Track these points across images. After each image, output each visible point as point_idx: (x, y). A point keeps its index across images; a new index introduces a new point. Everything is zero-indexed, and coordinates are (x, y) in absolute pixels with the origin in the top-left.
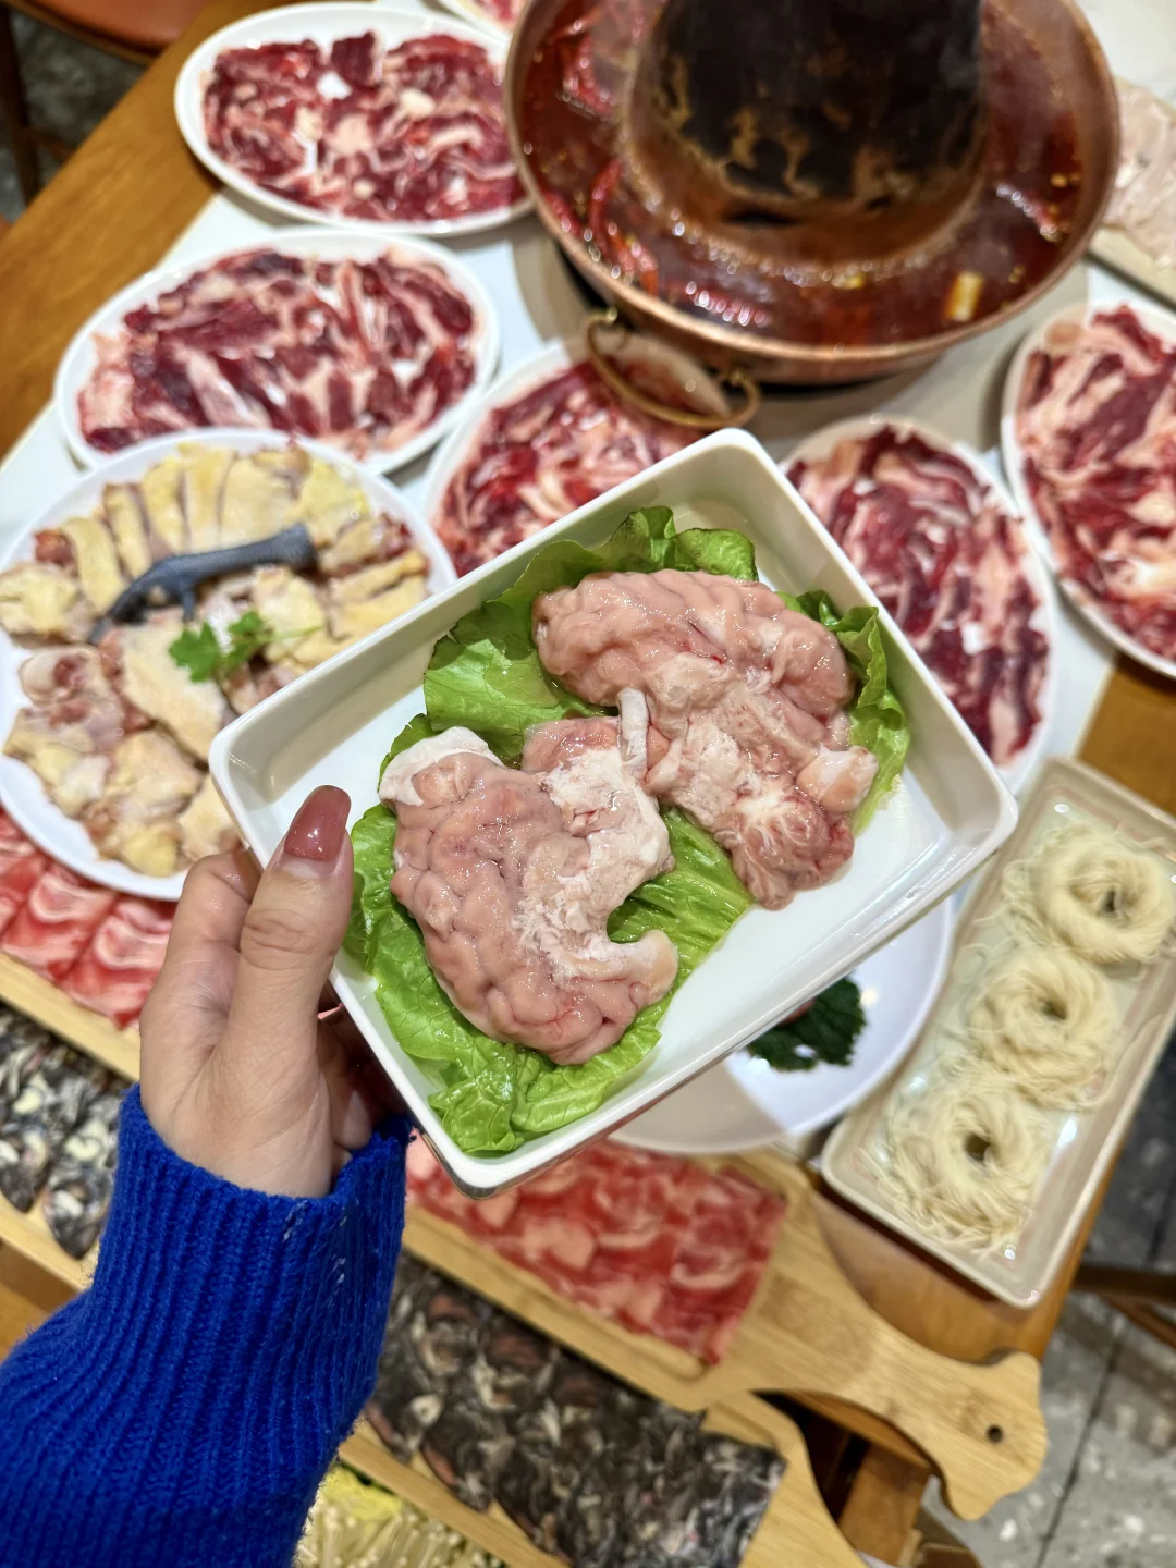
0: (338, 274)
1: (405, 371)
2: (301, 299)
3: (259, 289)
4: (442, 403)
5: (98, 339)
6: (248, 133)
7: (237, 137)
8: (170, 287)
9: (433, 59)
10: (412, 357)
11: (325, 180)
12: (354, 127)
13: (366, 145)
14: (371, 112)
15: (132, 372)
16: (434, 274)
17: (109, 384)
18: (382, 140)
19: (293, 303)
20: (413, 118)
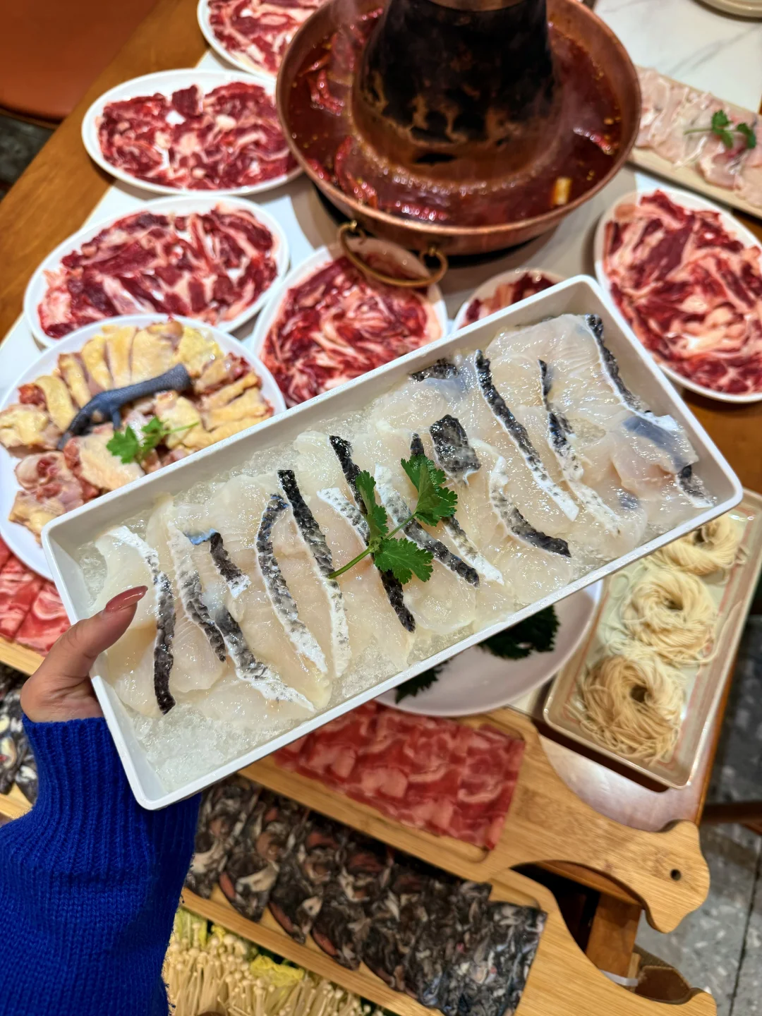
0: (188, 223)
1: (234, 274)
2: (168, 238)
3: (142, 236)
4: (259, 290)
5: (47, 273)
6: (127, 149)
7: (121, 152)
8: (88, 239)
9: (233, 97)
10: (237, 266)
11: (175, 171)
12: (190, 139)
13: (197, 148)
14: (199, 130)
15: (69, 290)
16: (245, 216)
17: (56, 299)
18: (207, 145)
19: (163, 241)
20: (224, 131)
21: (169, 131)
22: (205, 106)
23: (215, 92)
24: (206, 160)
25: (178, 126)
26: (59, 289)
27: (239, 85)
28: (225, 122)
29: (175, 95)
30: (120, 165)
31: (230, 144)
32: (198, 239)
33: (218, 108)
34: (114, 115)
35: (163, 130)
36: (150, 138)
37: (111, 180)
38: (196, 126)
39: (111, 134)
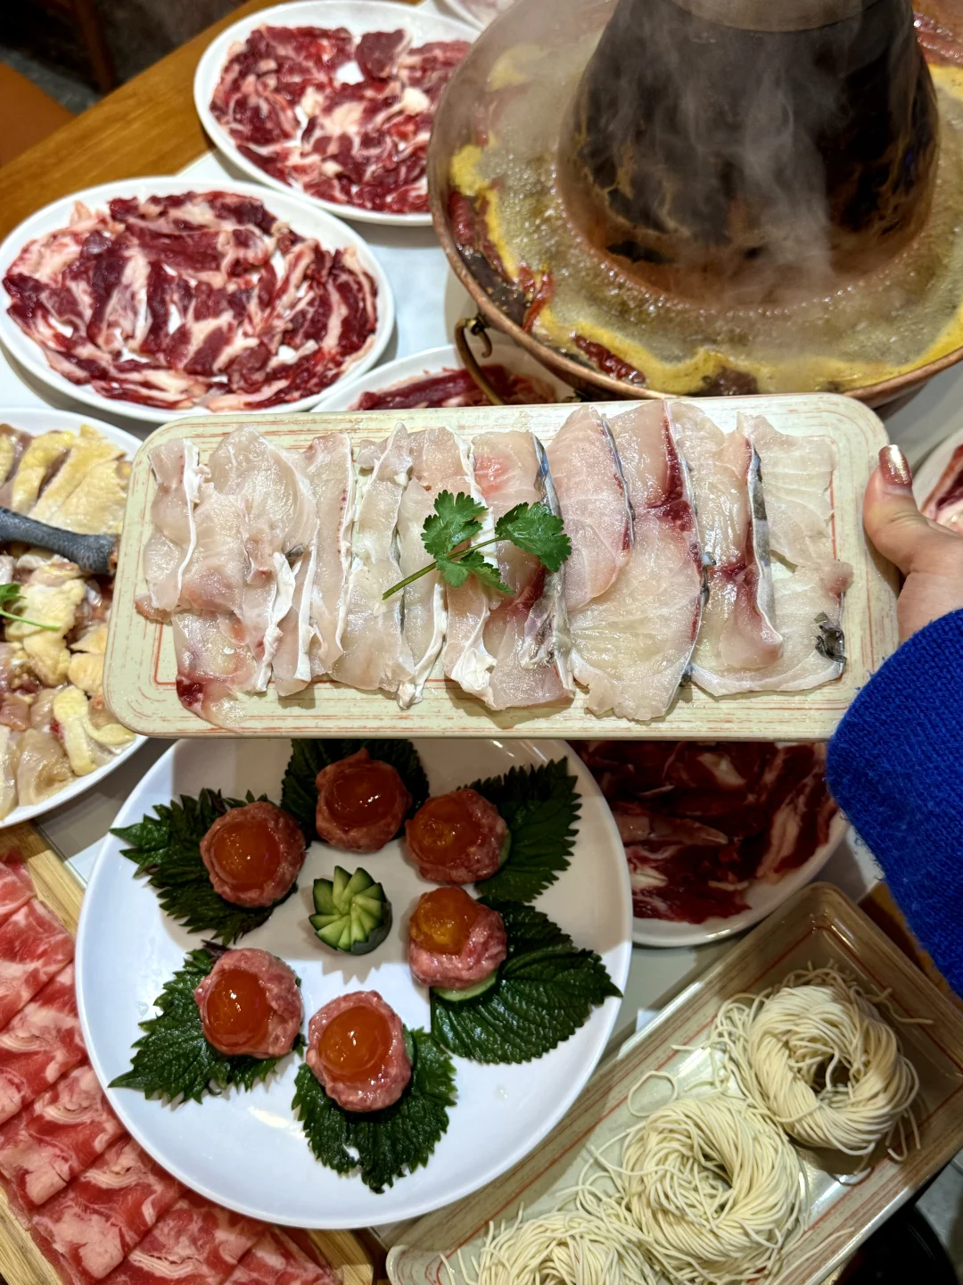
0: (297, 248)
3: (227, 229)
6: (253, 101)
7: (242, 103)
11: (302, 155)
12: (349, 111)
13: (353, 130)
14: (372, 100)
18: (370, 127)
20: (407, 113)
21: (328, 91)
22: (401, 66)
23: (428, 47)
24: (357, 150)
25: (345, 86)
26: (74, 236)
28: (415, 100)
29: (366, 37)
30: (227, 122)
33: (418, 74)
34: (262, 46)
35: (320, 87)
36: (296, 94)
38: (369, 93)
39: (243, 74)
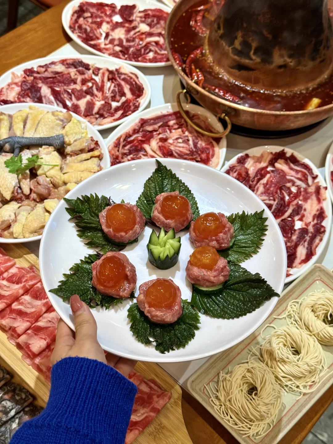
0: (101, 71)
1: (115, 104)
2: (86, 76)
3: (73, 72)
4: (124, 115)
6: (84, 26)
9: (154, 16)
11: (105, 45)
15: (21, 86)
16: (133, 77)
17: (13, 88)
19: (83, 77)
21: (111, 24)
22: (137, 17)
23: (145, 11)
26: (16, 84)
27: (160, 11)
28: (144, 28)
29: (122, 7)
30: (76, 33)
31: (141, 39)
32: (103, 81)
33: (143, 19)
34: (84, 8)
36: (99, 25)
37: (69, 40)
38: (127, 25)
39: (79, 17)
